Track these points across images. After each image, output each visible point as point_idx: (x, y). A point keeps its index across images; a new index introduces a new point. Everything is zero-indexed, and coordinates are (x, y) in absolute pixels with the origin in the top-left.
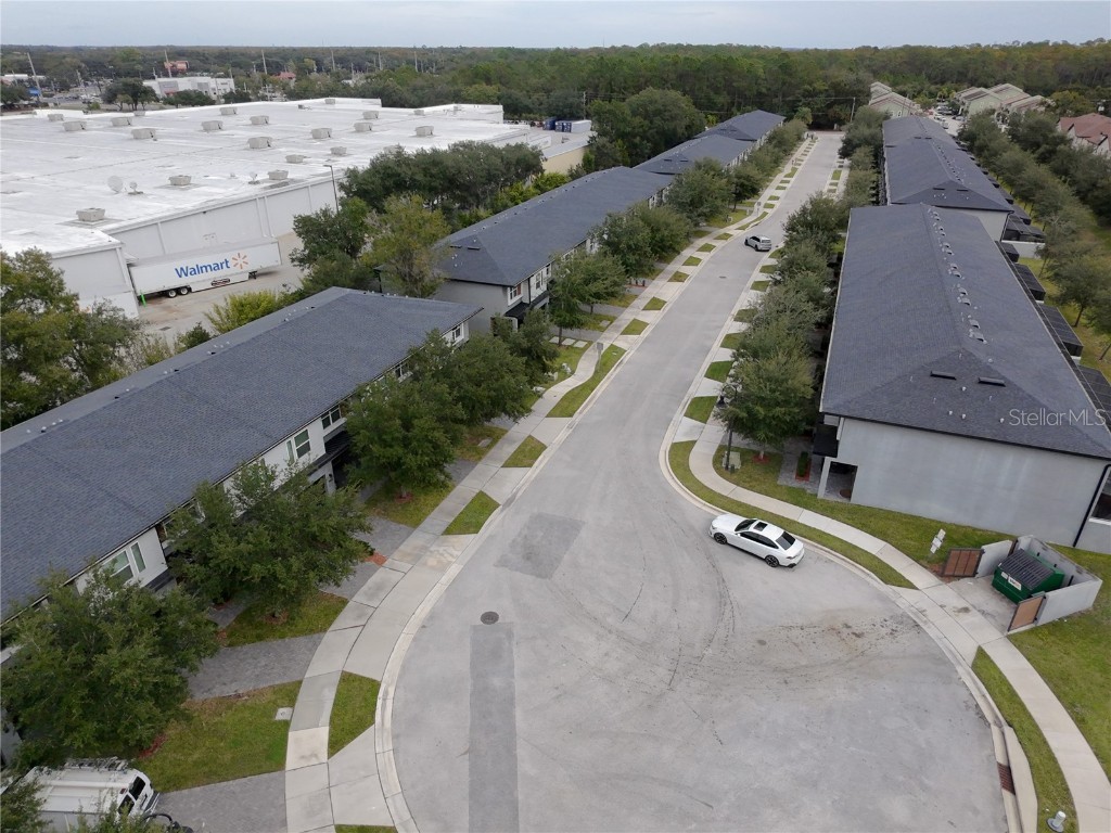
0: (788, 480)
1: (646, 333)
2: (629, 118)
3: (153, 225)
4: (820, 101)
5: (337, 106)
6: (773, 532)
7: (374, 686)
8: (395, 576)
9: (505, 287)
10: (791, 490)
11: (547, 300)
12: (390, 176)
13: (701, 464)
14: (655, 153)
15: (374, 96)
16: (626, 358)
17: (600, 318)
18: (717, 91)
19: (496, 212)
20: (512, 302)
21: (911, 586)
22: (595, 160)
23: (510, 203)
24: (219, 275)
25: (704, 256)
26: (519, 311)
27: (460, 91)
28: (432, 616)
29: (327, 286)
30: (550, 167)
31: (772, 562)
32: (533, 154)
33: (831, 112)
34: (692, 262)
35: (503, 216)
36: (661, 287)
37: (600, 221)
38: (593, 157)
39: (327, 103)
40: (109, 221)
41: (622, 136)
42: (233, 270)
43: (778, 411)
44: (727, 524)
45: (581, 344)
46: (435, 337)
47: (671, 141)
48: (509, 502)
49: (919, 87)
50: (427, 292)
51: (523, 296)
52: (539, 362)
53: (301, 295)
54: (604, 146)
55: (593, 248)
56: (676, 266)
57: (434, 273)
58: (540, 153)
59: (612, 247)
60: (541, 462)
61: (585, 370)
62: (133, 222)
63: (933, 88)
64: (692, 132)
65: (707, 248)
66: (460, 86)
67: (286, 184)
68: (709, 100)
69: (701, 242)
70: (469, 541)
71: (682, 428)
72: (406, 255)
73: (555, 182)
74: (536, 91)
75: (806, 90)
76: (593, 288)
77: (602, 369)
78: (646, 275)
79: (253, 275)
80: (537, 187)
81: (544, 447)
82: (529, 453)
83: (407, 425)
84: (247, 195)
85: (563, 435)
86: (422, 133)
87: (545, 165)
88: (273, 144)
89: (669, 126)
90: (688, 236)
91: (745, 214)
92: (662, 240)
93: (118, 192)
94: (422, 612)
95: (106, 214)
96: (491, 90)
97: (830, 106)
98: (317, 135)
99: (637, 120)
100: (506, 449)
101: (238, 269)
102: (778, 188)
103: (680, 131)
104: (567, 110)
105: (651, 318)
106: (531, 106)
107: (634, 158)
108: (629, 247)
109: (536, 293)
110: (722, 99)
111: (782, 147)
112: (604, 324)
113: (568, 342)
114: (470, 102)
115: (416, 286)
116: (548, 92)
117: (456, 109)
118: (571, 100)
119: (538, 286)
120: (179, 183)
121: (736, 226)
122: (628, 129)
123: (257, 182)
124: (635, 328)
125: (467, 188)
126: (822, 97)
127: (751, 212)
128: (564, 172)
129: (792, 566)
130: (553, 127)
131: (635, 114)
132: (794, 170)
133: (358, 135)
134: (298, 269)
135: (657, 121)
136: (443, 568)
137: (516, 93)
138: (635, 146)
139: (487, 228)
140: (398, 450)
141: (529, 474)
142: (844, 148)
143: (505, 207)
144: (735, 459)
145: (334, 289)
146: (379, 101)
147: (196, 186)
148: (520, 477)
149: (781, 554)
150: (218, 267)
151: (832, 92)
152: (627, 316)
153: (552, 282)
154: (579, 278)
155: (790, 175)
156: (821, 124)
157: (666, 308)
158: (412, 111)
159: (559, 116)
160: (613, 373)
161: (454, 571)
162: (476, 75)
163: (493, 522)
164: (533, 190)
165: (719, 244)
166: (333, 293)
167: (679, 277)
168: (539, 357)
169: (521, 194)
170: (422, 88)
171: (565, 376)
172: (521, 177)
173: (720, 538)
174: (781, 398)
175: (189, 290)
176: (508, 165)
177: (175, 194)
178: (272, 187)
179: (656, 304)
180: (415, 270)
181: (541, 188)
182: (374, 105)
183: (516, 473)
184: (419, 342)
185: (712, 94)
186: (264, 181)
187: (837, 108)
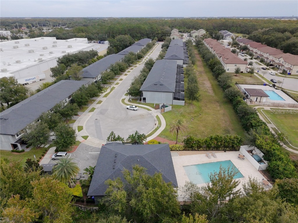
0: (138, 101)
1: (119, 85)
2: (116, 42)
3: (18, 71)
4: (160, 35)
5: (45, 40)
6: (134, 106)
7: (82, 127)
8: (82, 117)
9: (93, 78)
10: (138, 102)
11: (101, 80)
12: (67, 59)
13: (126, 101)
14: (123, 49)
15: (54, 36)
16: (115, 88)
17: (111, 83)
18: (138, 33)
19: (89, 65)
20: (95, 80)
21: (151, 111)
22: (109, 52)
23: (92, 63)
24: (34, 80)
25: (131, 71)
26: (96, 82)
27: (76, 35)
28: (88, 120)
29: (61, 80)
30: (100, 54)
31: (134, 110)
32: (96, 52)
33: (162, 38)
34: (129, 72)
35: (91, 65)
36: (123, 77)
37: (109, 65)
38: (109, 51)
39: (42, 39)
40: (8, 71)
41: (115, 46)
42: (36, 79)
43: (135, 91)
44: (128, 107)
45: (108, 87)
46: (83, 85)
47: (126, 46)
48: (97, 108)
49: (184, 30)
50: (79, 80)
51: (96, 80)
52: (100, 89)
53: (55, 82)
54: (111, 49)
55: (109, 70)
56: (125, 73)
57: (80, 76)
58: (97, 52)
59: (112, 70)
60: (102, 103)
61: (108, 91)
62: (13, 71)
63: (187, 30)
64: (131, 44)
65: (132, 69)
66: (76, 33)
67: (42, 61)
68: (136, 35)
69: (131, 68)
70: (92, 113)
71: (124, 97)
72: (75, 74)
73: (101, 57)
74: (95, 34)
75: (157, 33)
76: (109, 77)
77: (111, 90)
78: (119, 75)
79: (40, 80)
80: (97, 59)
81: (102, 101)
82: (100, 102)
83: (82, 96)
84: (35, 64)
85: (105, 100)
86: (69, 47)
87: (98, 54)
88: (34, 51)
89: (125, 43)
90: (127, 67)
91: (140, 62)
92: (122, 68)
93: (5, 65)
94: (87, 120)
95: (8, 70)
96: (84, 34)
97: (162, 36)
98: (44, 48)
99: (118, 42)
100: (96, 102)
101: (37, 79)
102: (148, 56)
103: (128, 44)
104: (103, 39)
105: (120, 82)
106: (94, 38)
107: (118, 51)
108: (115, 70)
109: (99, 79)
110: (139, 35)
111: (150, 47)
112: (112, 83)
113: (105, 87)
114: (79, 37)
115: (77, 79)
116: (98, 34)
117: (76, 39)
118: (103, 37)
119: (99, 78)
120: (18, 62)
121: (139, 64)
122: (116, 45)
123: (36, 61)
124: (117, 84)
125: (83, 60)
126: (160, 34)
127: (142, 61)
128: (103, 55)
129: (136, 110)
130: (100, 43)
131: (117, 41)
132: (152, 52)
133: (54, 48)
134: (52, 78)
135: (123, 42)
136: (89, 116)
137: (90, 35)
138: (118, 48)
139: (88, 68)
140: (81, 100)
141: (100, 105)
142: (162, 47)
143: (91, 64)
144: (131, 100)
145: (62, 80)
146: (55, 38)
147: (22, 62)
148: (99, 105)
149: (135, 109)
150: (33, 79)
151: (162, 33)
152: (116, 82)
153: (101, 77)
154: (106, 76)
155: (151, 53)
156: (160, 40)
157: (123, 80)
158: (65, 40)
159: (101, 40)
160: (113, 91)
161: (91, 116)
162: (79, 30)
163: (95, 110)
164: (96, 59)
165: (134, 68)
166: (63, 81)
167: (126, 75)
168: (100, 88)
169: (94, 60)
170: (65, 34)
171: (105, 92)
172: (94, 57)
173: (127, 108)
174: (135, 90)
175: (28, 84)
176: (91, 55)
177: (18, 64)
178: (39, 62)
179: (121, 80)
180: (77, 76)
181: (98, 59)
182: (54, 39)
183: (98, 105)
184: (81, 86)
185: (136, 34)
186: (37, 61)
187: (163, 37)
